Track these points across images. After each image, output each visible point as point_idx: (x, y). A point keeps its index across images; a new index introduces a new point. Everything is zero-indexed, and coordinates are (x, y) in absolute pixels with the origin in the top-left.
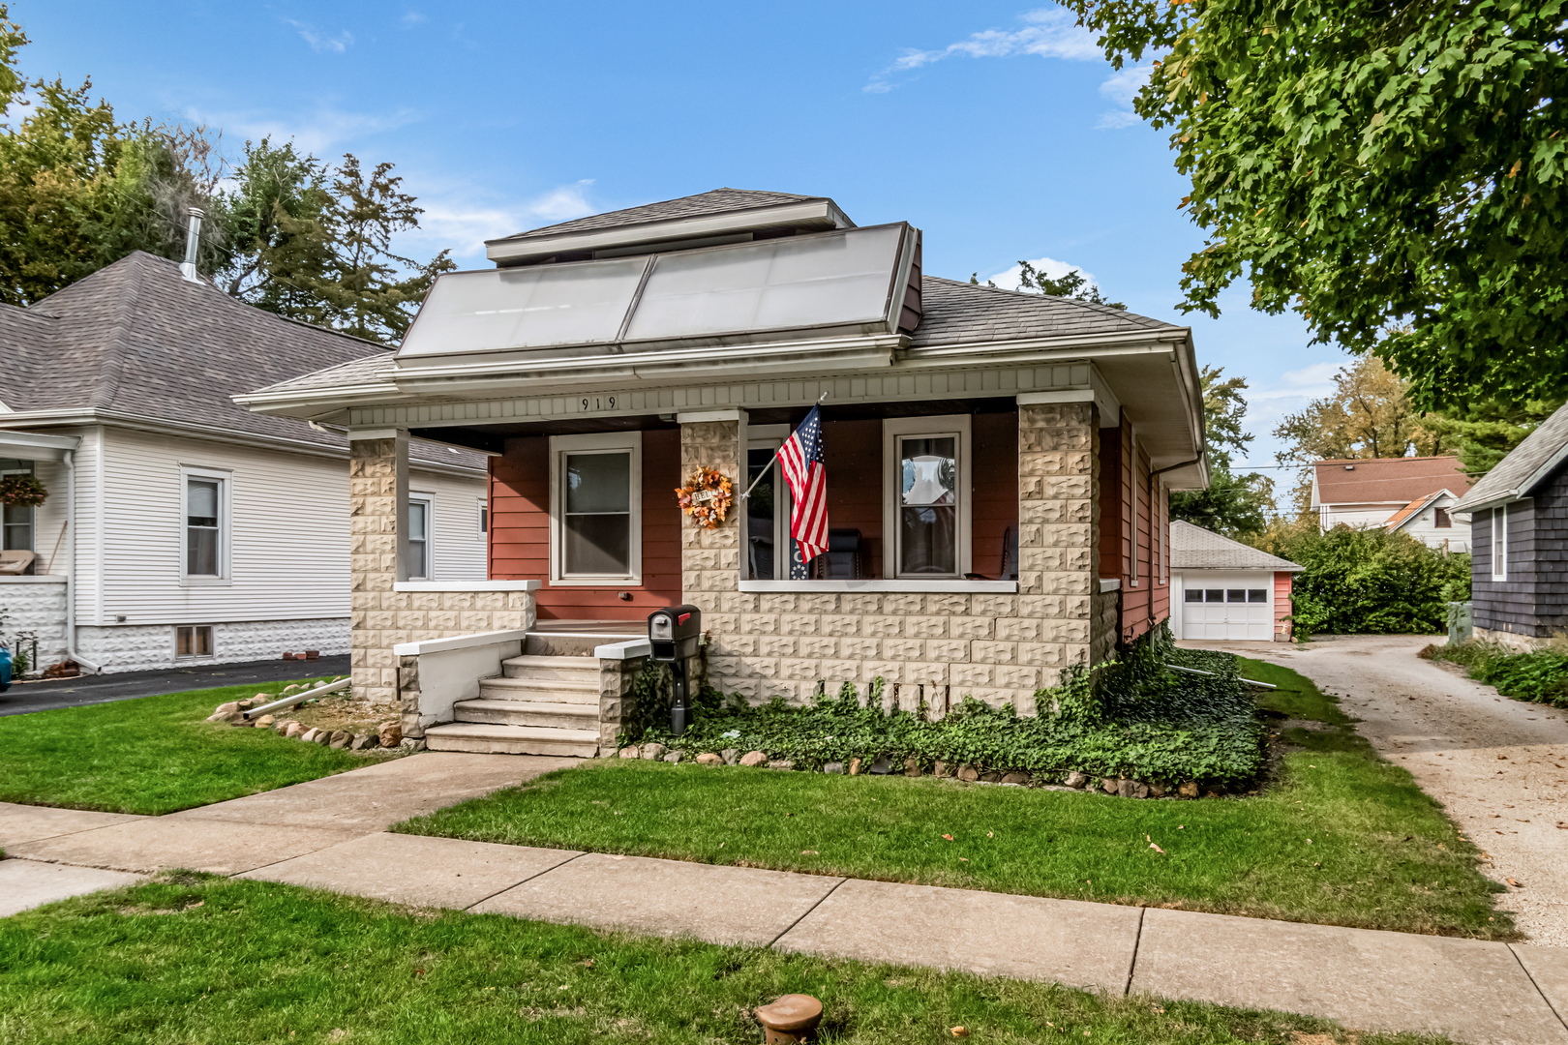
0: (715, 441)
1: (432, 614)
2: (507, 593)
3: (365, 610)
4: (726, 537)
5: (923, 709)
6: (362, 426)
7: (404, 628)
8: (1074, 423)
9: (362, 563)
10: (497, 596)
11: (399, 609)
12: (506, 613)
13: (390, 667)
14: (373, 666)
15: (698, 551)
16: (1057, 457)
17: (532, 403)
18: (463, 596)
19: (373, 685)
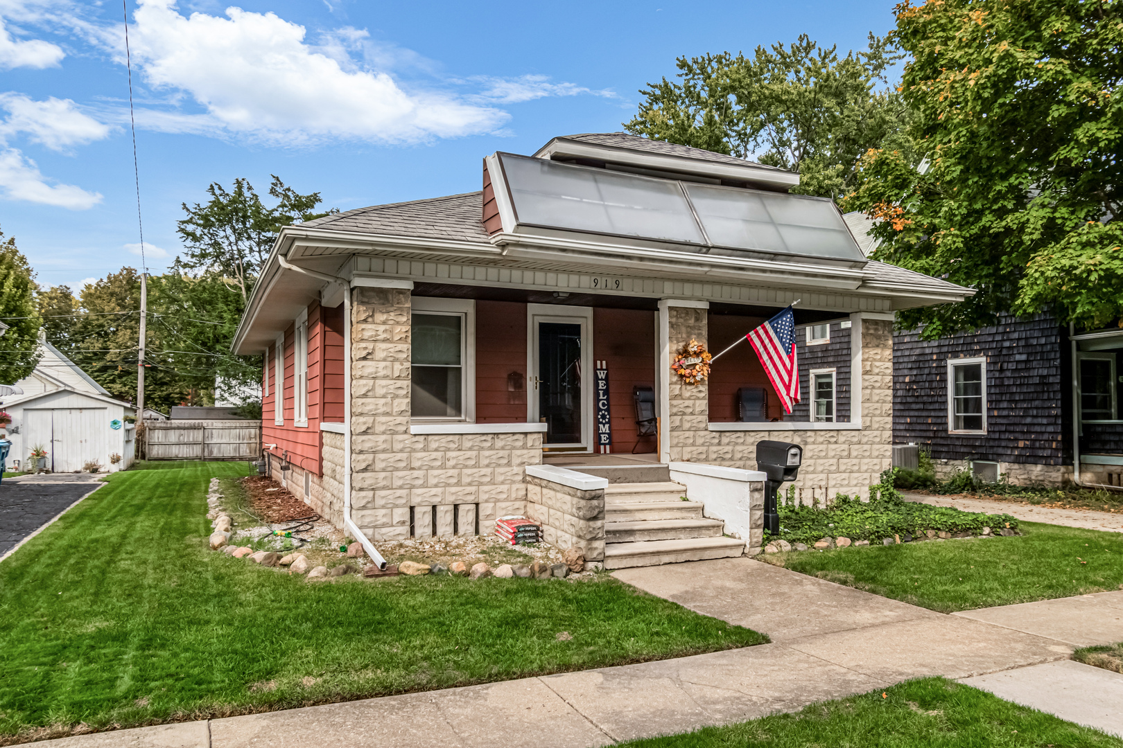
0: (692, 322)
1: (450, 454)
2: (526, 434)
3: (374, 452)
4: (700, 391)
5: (816, 502)
6: (369, 274)
7: (419, 469)
8: (886, 332)
9: (371, 407)
10: (516, 437)
11: (414, 450)
12: (525, 451)
13: (403, 506)
14: (383, 507)
15: (681, 402)
16: (879, 351)
17: (551, 276)
18: (484, 438)
19: (384, 525)
